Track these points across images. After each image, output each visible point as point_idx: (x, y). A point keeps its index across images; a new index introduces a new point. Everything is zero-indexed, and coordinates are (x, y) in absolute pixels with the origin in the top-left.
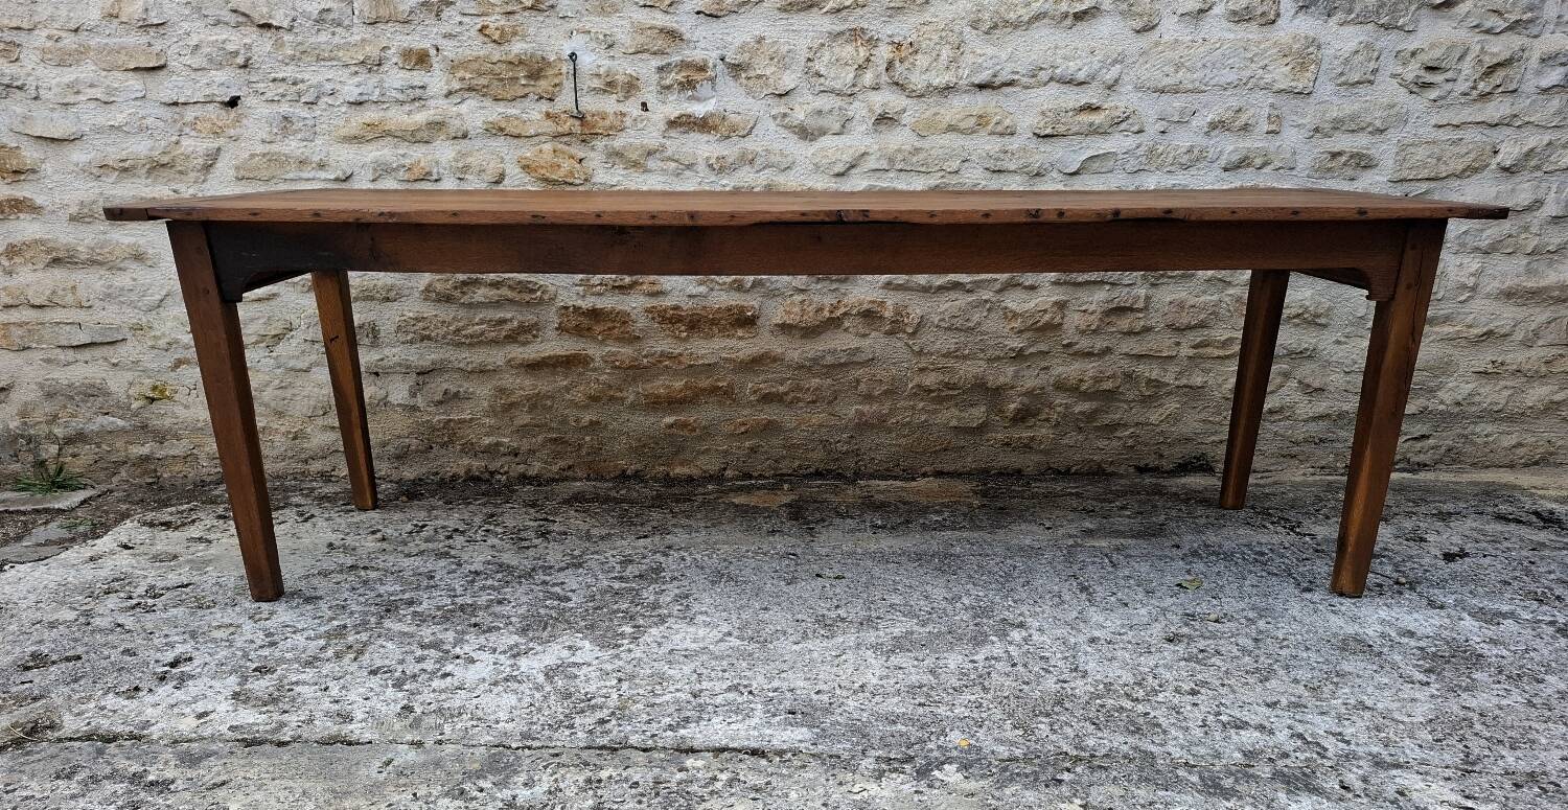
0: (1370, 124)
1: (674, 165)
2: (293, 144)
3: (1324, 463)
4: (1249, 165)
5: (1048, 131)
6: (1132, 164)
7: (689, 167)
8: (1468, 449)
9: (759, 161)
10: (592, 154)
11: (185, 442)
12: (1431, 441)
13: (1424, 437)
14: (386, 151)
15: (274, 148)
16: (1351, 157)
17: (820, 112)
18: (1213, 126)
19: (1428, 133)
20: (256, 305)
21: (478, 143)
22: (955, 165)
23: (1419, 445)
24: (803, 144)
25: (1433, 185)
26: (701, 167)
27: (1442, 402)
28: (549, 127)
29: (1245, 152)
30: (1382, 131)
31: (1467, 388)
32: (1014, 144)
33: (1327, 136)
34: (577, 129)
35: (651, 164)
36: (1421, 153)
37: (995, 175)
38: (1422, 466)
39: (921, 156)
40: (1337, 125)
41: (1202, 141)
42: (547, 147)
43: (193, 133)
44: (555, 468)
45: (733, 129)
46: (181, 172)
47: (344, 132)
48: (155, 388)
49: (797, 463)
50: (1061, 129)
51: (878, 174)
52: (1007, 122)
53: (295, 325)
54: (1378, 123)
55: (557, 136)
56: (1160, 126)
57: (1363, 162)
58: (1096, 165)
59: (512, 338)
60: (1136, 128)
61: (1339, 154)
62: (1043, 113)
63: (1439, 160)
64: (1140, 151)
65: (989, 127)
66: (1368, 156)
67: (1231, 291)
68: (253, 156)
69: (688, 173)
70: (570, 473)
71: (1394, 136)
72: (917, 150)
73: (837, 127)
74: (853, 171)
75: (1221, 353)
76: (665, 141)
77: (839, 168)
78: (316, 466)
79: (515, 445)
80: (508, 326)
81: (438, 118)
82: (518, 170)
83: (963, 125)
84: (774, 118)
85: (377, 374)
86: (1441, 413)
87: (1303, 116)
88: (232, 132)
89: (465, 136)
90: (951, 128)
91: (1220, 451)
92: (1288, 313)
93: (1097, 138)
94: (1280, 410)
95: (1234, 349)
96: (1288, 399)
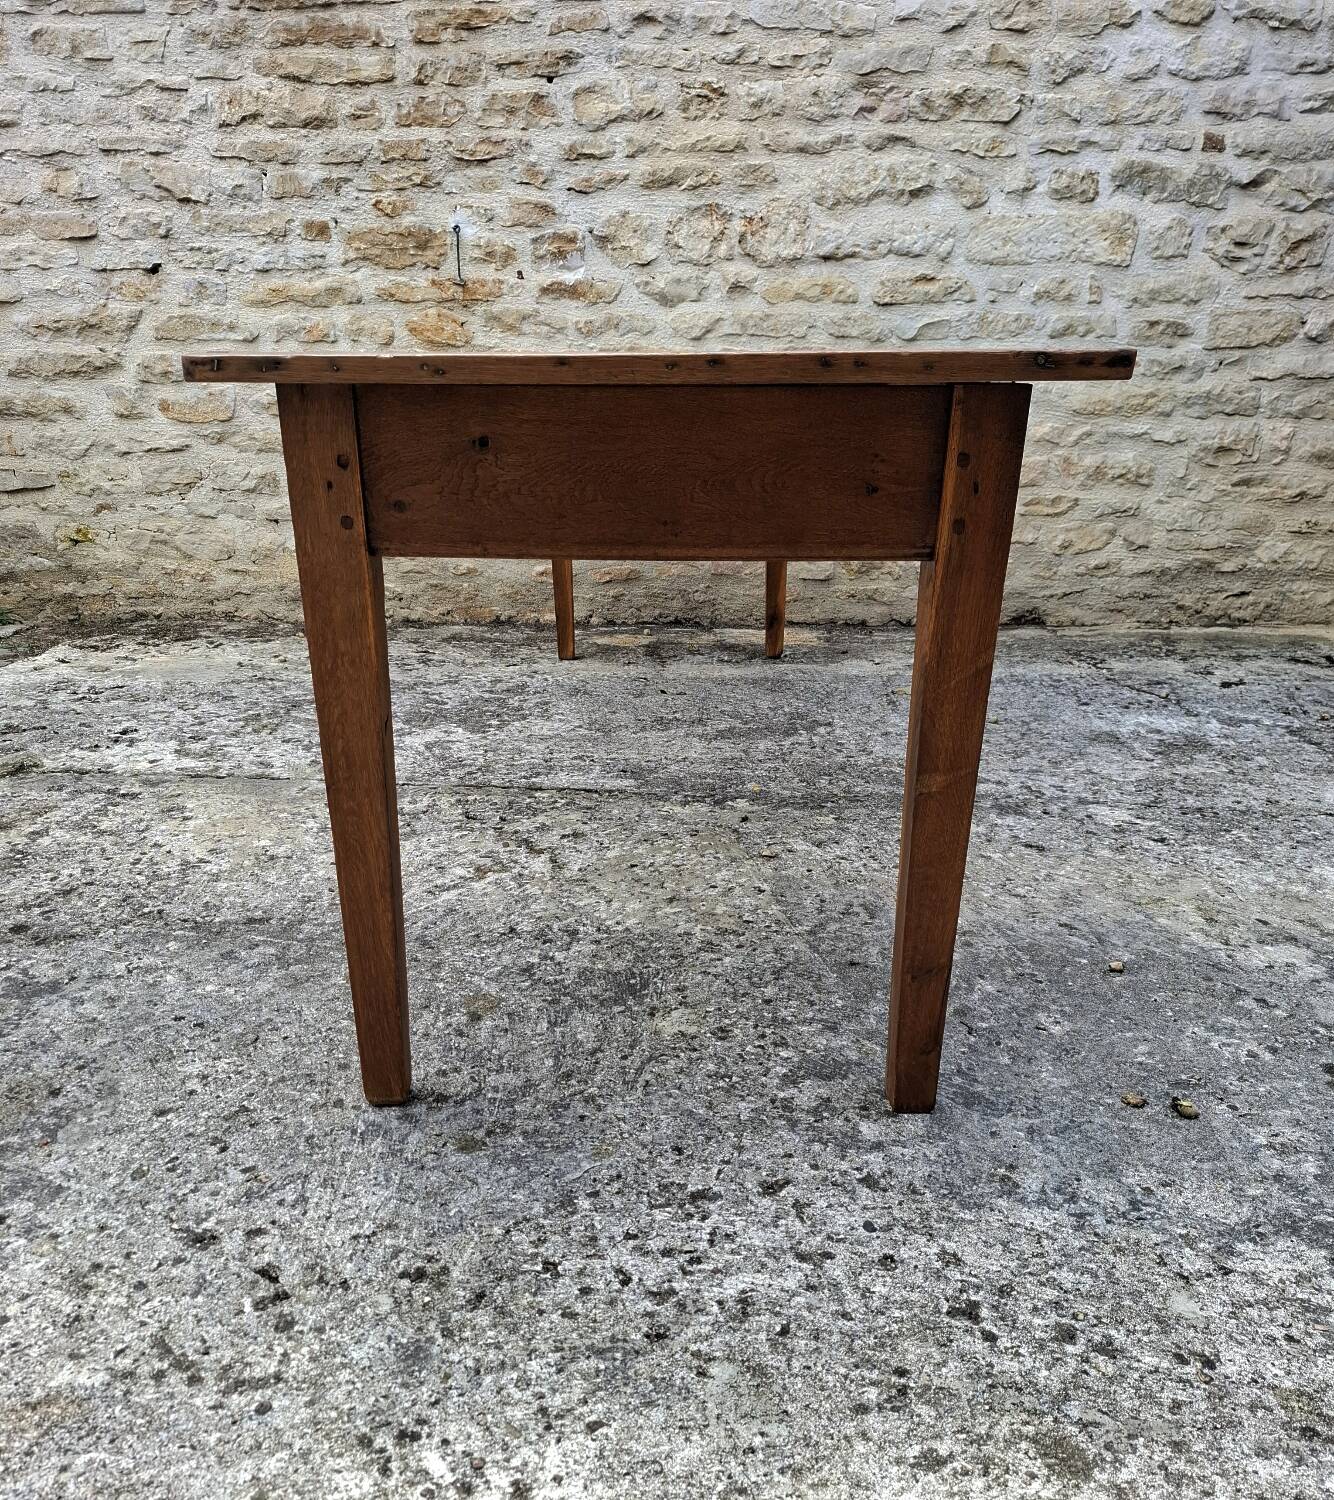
0: (1184, 296)
1: (546, 328)
2: (207, 307)
3: (1148, 617)
4: (1073, 333)
5: (887, 300)
6: (965, 332)
7: (561, 330)
8: (1286, 605)
9: (623, 325)
10: (472, 318)
11: (104, 582)
12: (1250, 598)
13: (1243, 594)
14: (288, 315)
15: (190, 311)
16: (1168, 326)
17: (679, 281)
18: (1039, 296)
19: (1238, 303)
20: (170, 455)
21: (371, 308)
22: (802, 330)
23: (1238, 602)
24: (662, 310)
25: (1245, 352)
26: (571, 331)
27: (1260, 561)
28: (435, 293)
29: (1069, 321)
30: (1196, 302)
31: (1282, 547)
32: (857, 311)
33: (1145, 305)
34: (460, 295)
35: (526, 327)
36: (1233, 322)
37: (839, 341)
38: (1242, 622)
39: (771, 322)
40: (1154, 296)
41: (1027, 310)
42: (432, 311)
43: (119, 297)
44: (435, 613)
45: (600, 296)
46: (107, 333)
47: (251, 297)
48: (79, 531)
49: (657, 612)
50: (899, 298)
51: (731, 339)
52: (850, 291)
53: (205, 475)
54: (1192, 295)
55: (441, 302)
56: (991, 296)
57: (1180, 331)
58: (931, 332)
60: (967, 298)
61: (1157, 323)
62: (882, 283)
63: (1250, 329)
64: (971, 320)
65: (834, 296)
66: (1183, 325)
67: (1060, 452)
68: (171, 318)
69: (559, 336)
70: (449, 618)
71: (1207, 306)
72: (768, 316)
73: (694, 294)
74: (709, 336)
75: (1051, 511)
76: (537, 306)
77: (696, 333)
78: (221, 607)
79: (399, 590)
81: (335, 285)
82: (406, 333)
83: (809, 294)
84: (638, 286)
85: (276, 521)
86: (1260, 571)
87: (1123, 287)
88: (153, 296)
89: (359, 302)
90: (798, 296)
91: (1051, 605)
92: (1111, 473)
93: (933, 307)
94: (1106, 566)
95: (1063, 507)
96: (1114, 556)
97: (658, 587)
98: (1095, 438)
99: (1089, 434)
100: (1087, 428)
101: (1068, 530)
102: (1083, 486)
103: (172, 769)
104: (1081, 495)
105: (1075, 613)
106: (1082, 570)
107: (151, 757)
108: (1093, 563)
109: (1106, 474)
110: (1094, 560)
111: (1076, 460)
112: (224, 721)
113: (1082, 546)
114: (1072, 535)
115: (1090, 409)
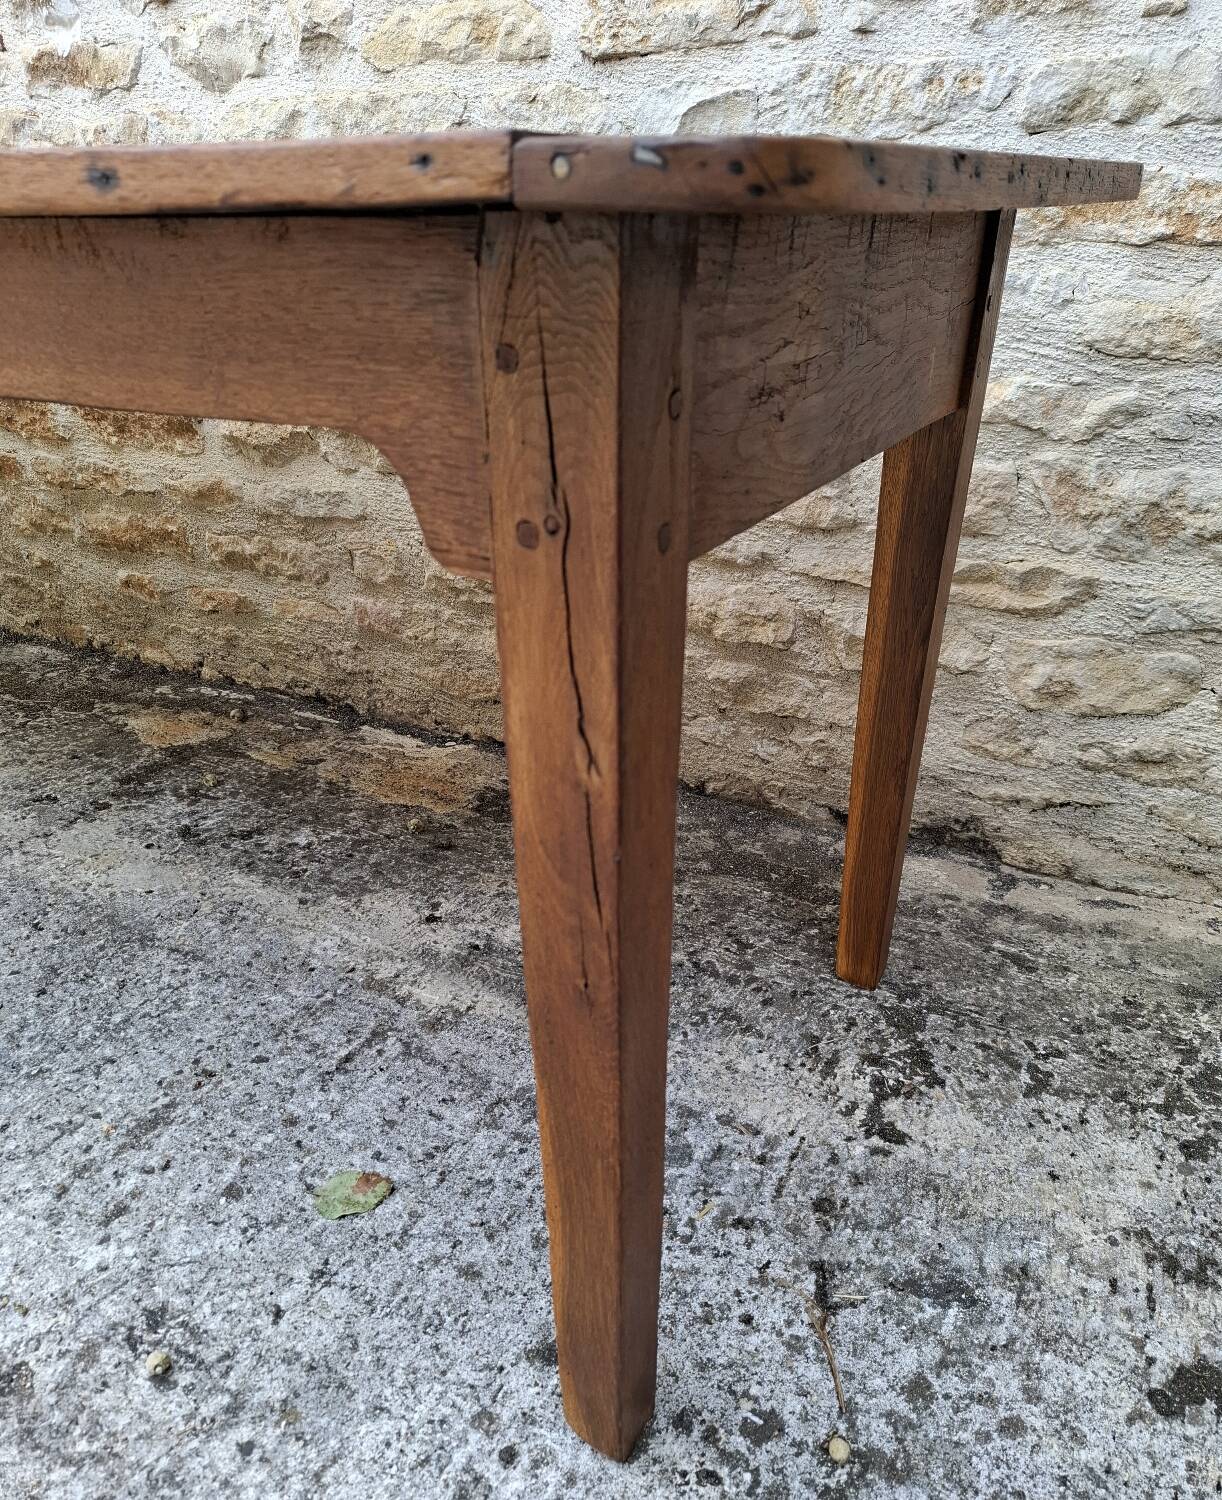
1: (49, 146)
4: (1093, 116)
5: (608, 46)
6: (795, 121)
9: (152, 135)
17: (221, 32)
24: (210, 99)
29: (1075, 78)
32: (548, 79)
44: (21, 621)
45: (111, 76)
49: (290, 675)
50: (630, 39)
52: (529, 30)
56: (859, 14)
58: (714, 124)
60: (792, 25)
64: (807, 88)
65: (497, 44)
67: (1048, 454)
70: (38, 631)
72: (378, 102)
73: (251, 63)
75: (1018, 602)
76: (33, 103)
83: (448, 43)
84: (164, 48)
90: (430, 51)
91: (1015, 820)
92: (1195, 523)
93: (714, 57)
94: (1167, 760)
95: (1054, 596)
96: (1191, 738)
97: (284, 632)
98: (1151, 424)
99: (1133, 414)
100: (1126, 395)
101: (1063, 656)
102: (1108, 550)
104: (1104, 572)
105: (1075, 850)
106: (1095, 756)
108: (1125, 746)
109: (1177, 524)
110: (1129, 740)
111: (1091, 478)
113: (1102, 699)
114: (1072, 670)
115: (1135, 341)
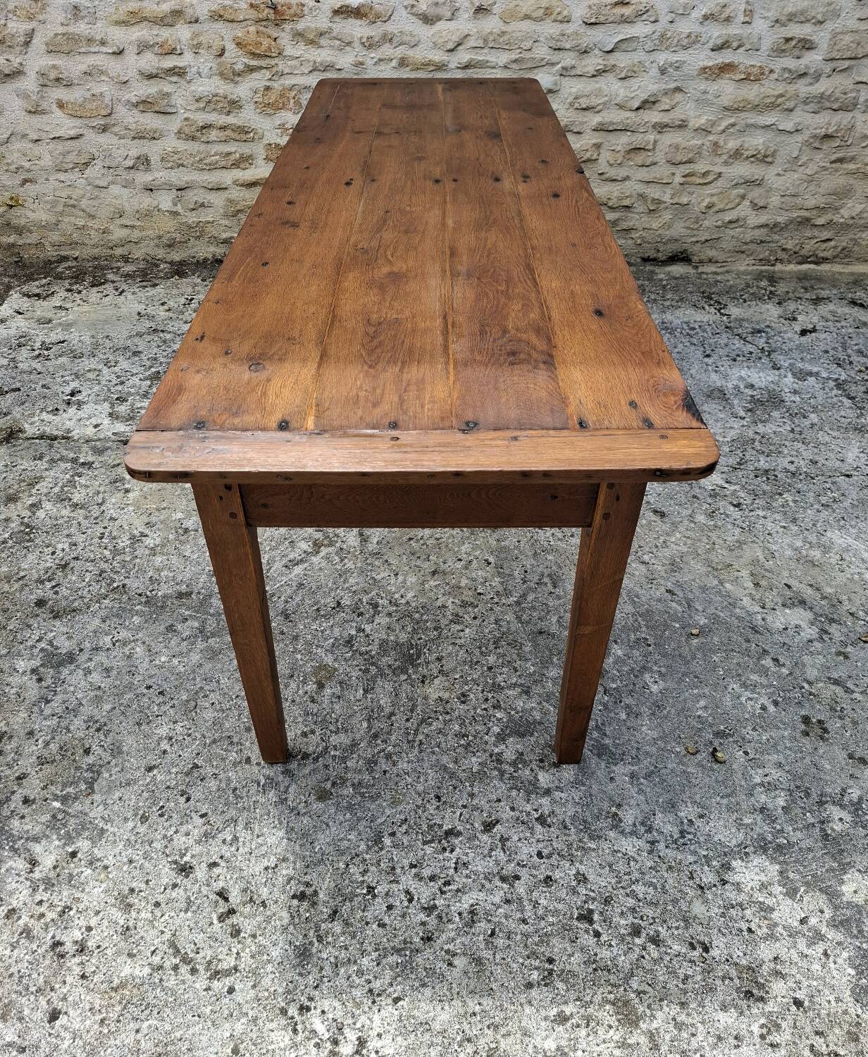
0: (813, 18)
1: (338, 43)
2: (82, 26)
3: (761, 256)
4: (728, 47)
5: (593, 20)
6: (649, 45)
7: (349, 44)
8: (856, 248)
9: (395, 40)
10: (283, 34)
11: (35, 235)
12: (832, 243)
13: (829, 240)
14: (144, 32)
15: (71, 29)
16: (799, 41)
17: (436, 4)
18: (706, 17)
19: (852, 24)
20: (69, 142)
21: (206, 26)
22: (528, 44)
23: (824, 246)
24: (425, 27)
25: (853, 62)
26: (357, 44)
27: (843, 217)
28: (253, 14)
29: (726, 38)
30: (821, 23)
31: (859, 208)
32: (570, 28)
33: (784, 25)
34: (272, 16)
35: (323, 42)
36: (848, 38)
37: (557, 52)
38: (825, 260)
39: (506, 38)
40: (791, 18)
41: (696, 28)
42: (252, 29)
43: (15, 18)
45: (378, 16)
46: (10, 47)
47: (115, 17)
48: (12, 199)
50: (602, 19)
51: (477, 50)
52: (565, 13)
53: (96, 156)
54: (819, 17)
55: (258, 21)
56: (670, 17)
57: (807, 45)
58: (624, 46)
59: (236, 165)
60: (652, 19)
61: (791, 39)
62: (590, 7)
63: (858, 44)
64: (654, 37)
65: (553, 16)
66: (810, 41)
67: (711, 138)
68: (56, 35)
69: (347, 48)
71: (829, 26)
72: (503, 33)
73: (448, 15)
74: (460, 48)
75: (701, 181)
76: (330, 25)
77: (450, 46)
78: (118, 251)
80: (232, 157)
81: (178, 7)
82: (234, 46)
83: (534, 15)
84: (406, 7)
85: (151, 190)
86: (842, 224)
87: (769, 10)
88: (41, 17)
89: (196, 21)
90: (527, 17)
91: (696, 248)
92: (747, 153)
93: (626, 25)
94: (737, 221)
95: (710, 178)
96: (743, 213)
98: (737, 127)
99: (733, 125)
100: (732, 120)
101: (712, 195)
102: (726, 163)
103: (110, 434)
104: (723, 169)
105: (712, 253)
106: (719, 223)
107: (94, 421)
108: (727, 219)
109: (742, 154)
110: (728, 217)
111: (722, 144)
112: (135, 380)
113: (721, 206)
114: (715, 199)
115: (736, 106)
